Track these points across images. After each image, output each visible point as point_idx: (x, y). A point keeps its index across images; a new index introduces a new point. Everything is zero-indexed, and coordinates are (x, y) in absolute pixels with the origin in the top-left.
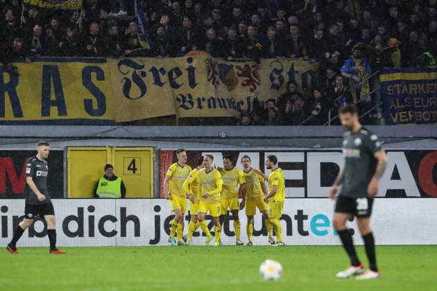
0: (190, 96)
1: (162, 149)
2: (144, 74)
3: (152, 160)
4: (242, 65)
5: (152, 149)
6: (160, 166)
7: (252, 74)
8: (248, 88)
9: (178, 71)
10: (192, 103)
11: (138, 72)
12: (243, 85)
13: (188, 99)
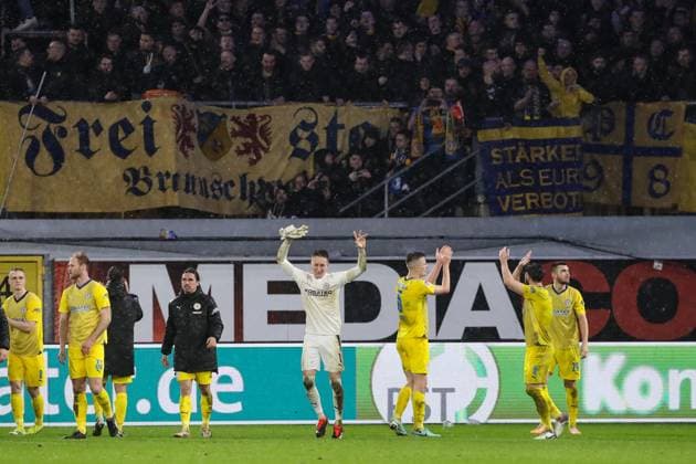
0: (146, 170)
1: (57, 260)
2: (63, 133)
3: (39, 277)
4: (243, 114)
5: (39, 259)
6: (53, 288)
7: (258, 134)
8: (246, 158)
9: (127, 126)
10: (150, 184)
11: (52, 126)
12: (240, 153)
13: (142, 175)
